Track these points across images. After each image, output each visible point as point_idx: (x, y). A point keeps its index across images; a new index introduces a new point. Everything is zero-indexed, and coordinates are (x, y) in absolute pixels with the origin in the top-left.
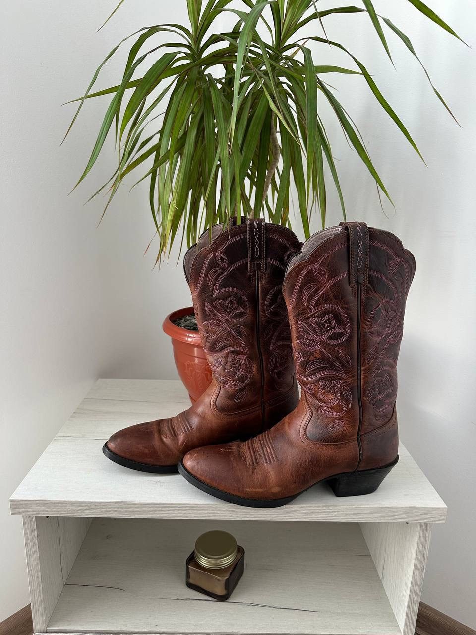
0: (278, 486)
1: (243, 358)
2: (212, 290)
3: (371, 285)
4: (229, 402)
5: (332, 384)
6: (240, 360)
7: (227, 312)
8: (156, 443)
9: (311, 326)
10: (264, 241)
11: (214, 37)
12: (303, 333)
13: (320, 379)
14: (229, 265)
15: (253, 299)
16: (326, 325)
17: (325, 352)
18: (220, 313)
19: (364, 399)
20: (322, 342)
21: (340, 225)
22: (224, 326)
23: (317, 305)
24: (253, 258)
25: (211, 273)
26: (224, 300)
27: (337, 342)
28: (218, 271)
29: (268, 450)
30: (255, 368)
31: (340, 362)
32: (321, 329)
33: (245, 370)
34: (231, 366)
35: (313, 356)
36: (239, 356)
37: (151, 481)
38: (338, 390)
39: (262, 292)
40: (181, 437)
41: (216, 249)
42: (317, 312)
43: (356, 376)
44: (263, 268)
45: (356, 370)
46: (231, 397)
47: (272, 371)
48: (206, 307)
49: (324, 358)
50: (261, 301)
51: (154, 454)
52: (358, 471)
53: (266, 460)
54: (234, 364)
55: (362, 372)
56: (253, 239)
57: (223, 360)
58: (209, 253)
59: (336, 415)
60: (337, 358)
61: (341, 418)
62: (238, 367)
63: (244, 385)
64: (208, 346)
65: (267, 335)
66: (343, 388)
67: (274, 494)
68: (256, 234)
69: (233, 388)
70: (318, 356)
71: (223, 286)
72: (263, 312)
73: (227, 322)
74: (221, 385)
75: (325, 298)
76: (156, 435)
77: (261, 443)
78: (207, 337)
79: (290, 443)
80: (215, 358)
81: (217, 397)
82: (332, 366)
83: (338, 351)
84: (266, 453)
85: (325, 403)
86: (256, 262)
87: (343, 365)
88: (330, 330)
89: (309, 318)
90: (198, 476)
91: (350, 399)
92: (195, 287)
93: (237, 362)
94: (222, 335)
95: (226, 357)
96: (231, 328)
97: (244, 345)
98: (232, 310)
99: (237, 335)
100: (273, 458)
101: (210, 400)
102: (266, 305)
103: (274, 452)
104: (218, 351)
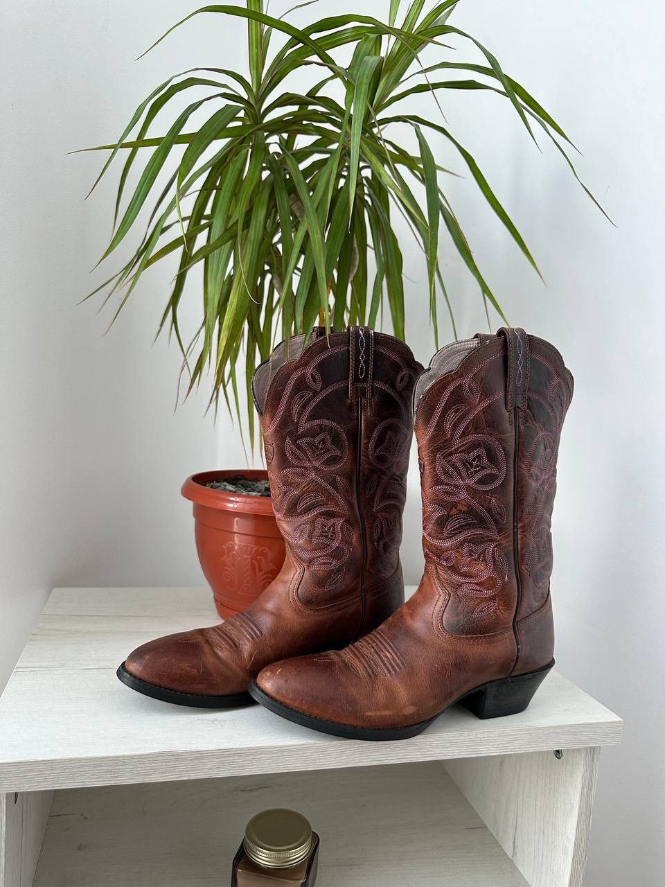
0: (413, 704)
1: (339, 522)
2: (297, 423)
3: (530, 410)
4: (318, 591)
5: (480, 548)
6: (333, 525)
7: (317, 455)
8: (210, 661)
9: (454, 466)
10: (372, 356)
11: (285, 97)
12: (442, 476)
13: (465, 541)
14: (322, 389)
15: (354, 436)
16: (475, 464)
17: (472, 502)
18: (307, 457)
19: (522, 569)
20: (469, 488)
21: (474, 338)
22: (313, 475)
23: (464, 434)
24: (356, 380)
25: (297, 397)
26: (314, 437)
27: (488, 488)
28: (308, 395)
29: (388, 655)
30: (355, 538)
31: (492, 516)
32: (468, 470)
33: (342, 541)
34: (321, 536)
35: (456, 508)
36: (333, 521)
37: (202, 720)
38: (489, 556)
39: (366, 427)
40: (246, 647)
41: (306, 364)
42: (463, 445)
43: (512, 536)
44: (369, 395)
45: (512, 527)
46: (320, 582)
47: (378, 542)
48: (287, 449)
49: (471, 511)
50: (363, 441)
51: (206, 676)
52: (512, 677)
53: (388, 669)
54: (326, 532)
55: (519, 531)
56: (358, 352)
57: (308, 527)
58: (296, 368)
59: (486, 593)
60: (489, 510)
61: (493, 598)
62: (332, 536)
63: (340, 562)
64: (285, 507)
65: (370, 489)
66: (497, 554)
67: (406, 717)
68: (362, 346)
69: (323, 568)
70: (464, 508)
71: (312, 417)
72: (364, 456)
73: (316, 469)
74: (306, 565)
75: (476, 426)
76: (206, 648)
77: (372, 647)
78: (286, 492)
79: (420, 641)
80: (296, 525)
81: (299, 584)
82: (481, 522)
83: (490, 500)
84: (385, 659)
85: (470, 577)
86: (360, 385)
87: (495, 521)
88: (479, 470)
89: (451, 454)
90: (288, 701)
91: (506, 568)
92: (272, 418)
93: (329, 529)
94: (309, 488)
95: (313, 522)
96: (323, 478)
97: (342, 502)
98: (324, 452)
99: (331, 489)
100: (398, 665)
101: (288, 589)
102: (371, 446)
103: (398, 657)
104: (301, 514)
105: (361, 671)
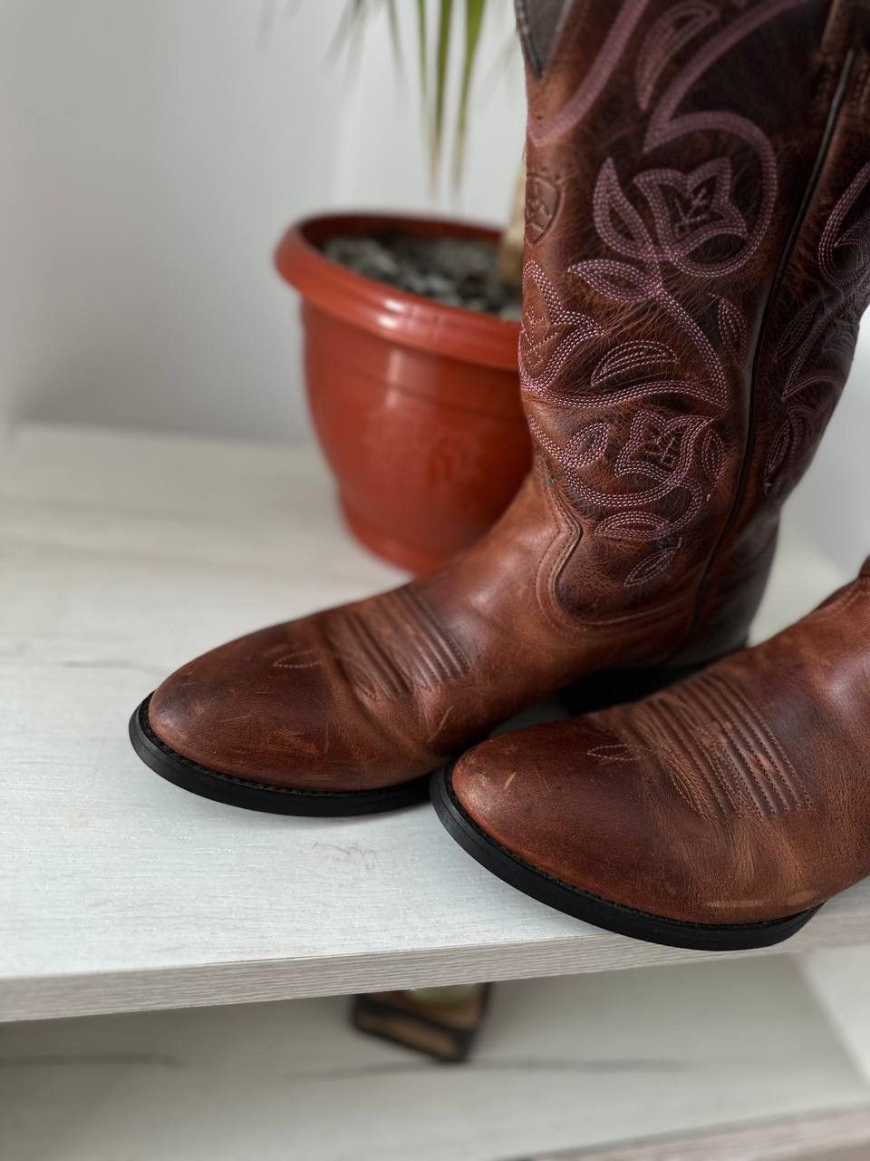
0: (811, 887)
1: (696, 427)
2: (647, 117)
4: (610, 587)
6: (678, 434)
7: (682, 229)
8: (341, 715)
15: (800, 177)
18: (652, 231)
22: (656, 289)
25: (666, 21)
26: (688, 169)
29: (763, 760)
30: (722, 474)
33: (691, 475)
36: (681, 421)
40: (428, 694)
46: (612, 564)
48: (600, 197)
50: (819, 198)
51: (339, 753)
53: (764, 800)
54: (656, 449)
57: (608, 430)
62: (668, 460)
63: (674, 526)
64: (558, 367)
65: (787, 340)
69: (632, 534)
71: (697, 101)
72: (806, 244)
73: (668, 271)
74: (586, 522)
76: (338, 689)
77: (724, 732)
78: (568, 331)
80: (578, 418)
81: (564, 567)
84: (756, 772)
92: (574, 87)
93: (665, 442)
94: (640, 325)
95: (626, 418)
96: (684, 300)
97: (719, 375)
98: (704, 222)
99: (699, 335)
100: (789, 796)
101: (532, 572)
102: (834, 219)
103: (787, 770)
104: (598, 391)
105: (700, 796)
